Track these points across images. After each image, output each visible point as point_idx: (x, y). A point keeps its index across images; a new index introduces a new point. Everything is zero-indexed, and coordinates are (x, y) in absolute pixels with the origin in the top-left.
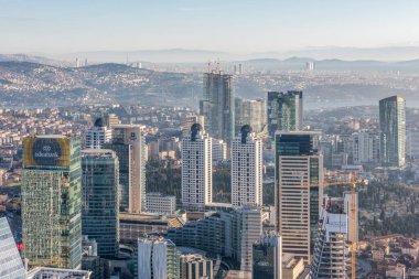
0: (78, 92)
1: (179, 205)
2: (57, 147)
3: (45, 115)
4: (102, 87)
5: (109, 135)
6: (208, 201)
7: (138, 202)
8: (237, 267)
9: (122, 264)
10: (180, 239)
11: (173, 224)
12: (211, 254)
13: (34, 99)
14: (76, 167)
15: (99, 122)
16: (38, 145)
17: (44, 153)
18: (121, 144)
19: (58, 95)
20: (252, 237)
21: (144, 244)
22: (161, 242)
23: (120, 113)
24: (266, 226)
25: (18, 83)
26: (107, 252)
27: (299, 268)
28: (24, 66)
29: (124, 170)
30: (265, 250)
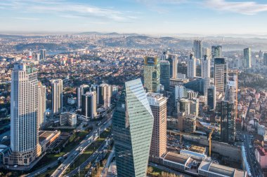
0: (159, 45)
1: (187, 77)
2: (154, 59)
3: (150, 51)
4: (165, 43)
5: (167, 57)
6: (195, 76)
7: (175, 76)
8: (203, 95)
9: (171, 93)
10: (187, 86)
11: (185, 82)
12: (195, 91)
13: (146, 46)
14: (158, 65)
15: (164, 53)
16: (148, 59)
17: (150, 61)
18: (170, 59)
19: (153, 46)
20: (207, 86)
21: (177, 87)
22: (182, 87)
23: (170, 50)
24: (211, 83)
25: (143, 42)
26: (166, 89)
27: (221, 96)
28: (144, 37)
29: (171, 66)
30: (211, 91)
